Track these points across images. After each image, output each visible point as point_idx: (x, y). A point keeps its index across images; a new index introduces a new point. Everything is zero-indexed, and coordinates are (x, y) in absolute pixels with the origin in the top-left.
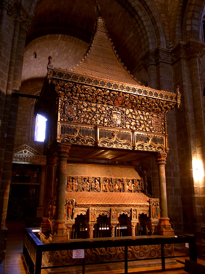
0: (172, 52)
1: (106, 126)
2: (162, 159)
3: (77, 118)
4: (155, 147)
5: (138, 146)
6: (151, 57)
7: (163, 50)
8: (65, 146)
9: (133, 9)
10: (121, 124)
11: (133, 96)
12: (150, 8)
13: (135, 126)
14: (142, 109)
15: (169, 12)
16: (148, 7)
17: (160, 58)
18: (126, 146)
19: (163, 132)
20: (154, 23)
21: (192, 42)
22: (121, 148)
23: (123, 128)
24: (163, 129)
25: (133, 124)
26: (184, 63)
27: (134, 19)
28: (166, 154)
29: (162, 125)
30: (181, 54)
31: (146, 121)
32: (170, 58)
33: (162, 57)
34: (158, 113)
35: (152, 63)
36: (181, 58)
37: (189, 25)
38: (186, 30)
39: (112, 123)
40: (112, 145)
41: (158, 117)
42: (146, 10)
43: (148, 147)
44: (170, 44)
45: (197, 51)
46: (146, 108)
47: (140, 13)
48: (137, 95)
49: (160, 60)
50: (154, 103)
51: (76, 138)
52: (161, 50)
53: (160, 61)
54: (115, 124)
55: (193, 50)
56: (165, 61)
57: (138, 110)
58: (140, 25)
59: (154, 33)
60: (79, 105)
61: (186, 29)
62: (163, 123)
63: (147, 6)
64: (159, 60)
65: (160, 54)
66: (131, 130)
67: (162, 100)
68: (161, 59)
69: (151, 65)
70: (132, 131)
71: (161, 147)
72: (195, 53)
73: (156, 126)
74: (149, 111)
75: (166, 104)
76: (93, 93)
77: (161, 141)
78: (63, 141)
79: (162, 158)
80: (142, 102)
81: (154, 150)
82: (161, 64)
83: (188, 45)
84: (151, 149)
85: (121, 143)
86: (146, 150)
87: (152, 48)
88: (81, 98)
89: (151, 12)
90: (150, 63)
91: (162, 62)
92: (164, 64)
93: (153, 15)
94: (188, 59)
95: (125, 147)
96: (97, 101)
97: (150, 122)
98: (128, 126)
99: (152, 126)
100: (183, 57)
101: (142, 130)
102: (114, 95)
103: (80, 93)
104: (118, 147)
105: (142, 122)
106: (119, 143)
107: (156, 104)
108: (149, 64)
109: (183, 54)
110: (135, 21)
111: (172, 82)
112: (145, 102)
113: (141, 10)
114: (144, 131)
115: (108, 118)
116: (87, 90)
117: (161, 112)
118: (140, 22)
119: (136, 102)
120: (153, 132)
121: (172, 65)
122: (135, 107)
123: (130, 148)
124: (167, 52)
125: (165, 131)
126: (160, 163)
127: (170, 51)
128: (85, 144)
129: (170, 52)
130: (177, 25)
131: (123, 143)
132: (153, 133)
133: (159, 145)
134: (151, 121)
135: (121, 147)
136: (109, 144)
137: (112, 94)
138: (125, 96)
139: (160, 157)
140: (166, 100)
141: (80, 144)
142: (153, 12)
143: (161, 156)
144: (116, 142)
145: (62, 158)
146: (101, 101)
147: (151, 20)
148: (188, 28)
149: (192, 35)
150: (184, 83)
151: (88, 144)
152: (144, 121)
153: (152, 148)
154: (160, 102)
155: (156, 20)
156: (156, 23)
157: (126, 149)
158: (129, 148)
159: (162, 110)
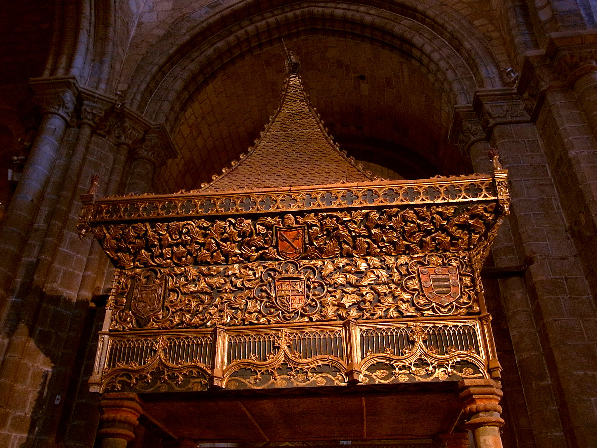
0: (521, 91)
1: (251, 323)
2: (480, 404)
3: (161, 317)
4: (443, 366)
5: (373, 368)
6: (467, 125)
7: (492, 95)
8: (113, 402)
9: (403, 39)
10: (303, 309)
11: (332, 217)
12: (438, 19)
13: (358, 305)
14: (381, 251)
15: (495, 10)
16: (433, 20)
17: (490, 117)
18: (324, 375)
19: (471, 307)
20: (458, 46)
21: (560, 39)
22: (305, 384)
23: (311, 320)
24: (469, 298)
25: (347, 301)
26: (556, 100)
27: (414, 61)
28: (492, 382)
29: (467, 287)
30: (543, 83)
31: (398, 285)
32: (522, 106)
33: (495, 112)
34: (445, 250)
35: (477, 137)
36: (545, 91)
37: (544, 7)
38: (540, 22)
39: (273, 310)
40: (272, 380)
41: (444, 264)
42: (432, 27)
43: (413, 369)
44: (508, 74)
45: (589, 55)
46: (391, 242)
47: (418, 41)
48: (342, 210)
49: (491, 120)
50: (413, 222)
51: (152, 374)
52: (487, 95)
53: (492, 122)
54: (283, 313)
55: (572, 56)
56: (509, 119)
57: (368, 254)
58: (428, 66)
59: (465, 67)
60: (173, 278)
61: (540, 20)
62: (468, 279)
63: (430, 19)
64: (488, 123)
65: (487, 106)
66: (342, 322)
67: (438, 205)
68: (494, 119)
69: (473, 143)
70: (344, 325)
71: (470, 360)
72: (582, 63)
73: (438, 292)
74: (408, 251)
75: (456, 213)
76: (205, 236)
77: (467, 338)
78: (111, 388)
79: (478, 402)
80: (369, 230)
81: (440, 375)
82: (496, 132)
83: (553, 52)
84: (429, 375)
85: (304, 368)
86: (404, 379)
87: (463, 102)
88: (179, 259)
89: (442, 27)
90: (470, 139)
91: (496, 125)
92: (508, 127)
93: (450, 29)
94: (569, 87)
95: (320, 380)
96: (227, 255)
97: (414, 284)
98: (331, 312)
99: (424, 296)
100: (551, 87)
101: (385, 316)
102: (269, 227)
103: (170, 246)
104: (292, 383)
105: (381, 289)
106: (298, 368)
107: (423, 223)
108: (468, 144)
109: (547, 80)
110: (417, 64)
111: (545, 166)
112: (377, 226)
113: (421, 34)
114: (391, 317)
115: (262, 297)
116: (184, 231)
117: (453, 245)
118: (425, 60)
119: (350, 232)
120: (430, 312)
121: (534, 121)
122: (354, 248)
123: (340, 381)
124: (506, 96)
125: (477, 301)
126: (474, 420)
127: (515, 91)
128: (178, 389)
129: (515, 93)
130: (513, 22)
131: (312, 366)
132: (432, 316)
133: (457, 355)
134: (420, 281)
135: (304, 381)
136: (259, 376)
137: (261, 225)
138: (305, 223)
139: (470, 399)
140: (451, 201)
141: (164, 389)
142: (446, 25)
143: (471, 395)
144: (285, 368)
145: (106, 440)
146: (239, 254)
147: (450, 44)
148: (544, 16)
149: (559, 24)
150: (572, 154)
151: (189, 386)
152: (392, 286)
153: (431, 368)
154: (432, 214)
155: (460, 38)
156: (461, 45)
157: (323, 384)
158: (337, 383)
159: (453, 238)
